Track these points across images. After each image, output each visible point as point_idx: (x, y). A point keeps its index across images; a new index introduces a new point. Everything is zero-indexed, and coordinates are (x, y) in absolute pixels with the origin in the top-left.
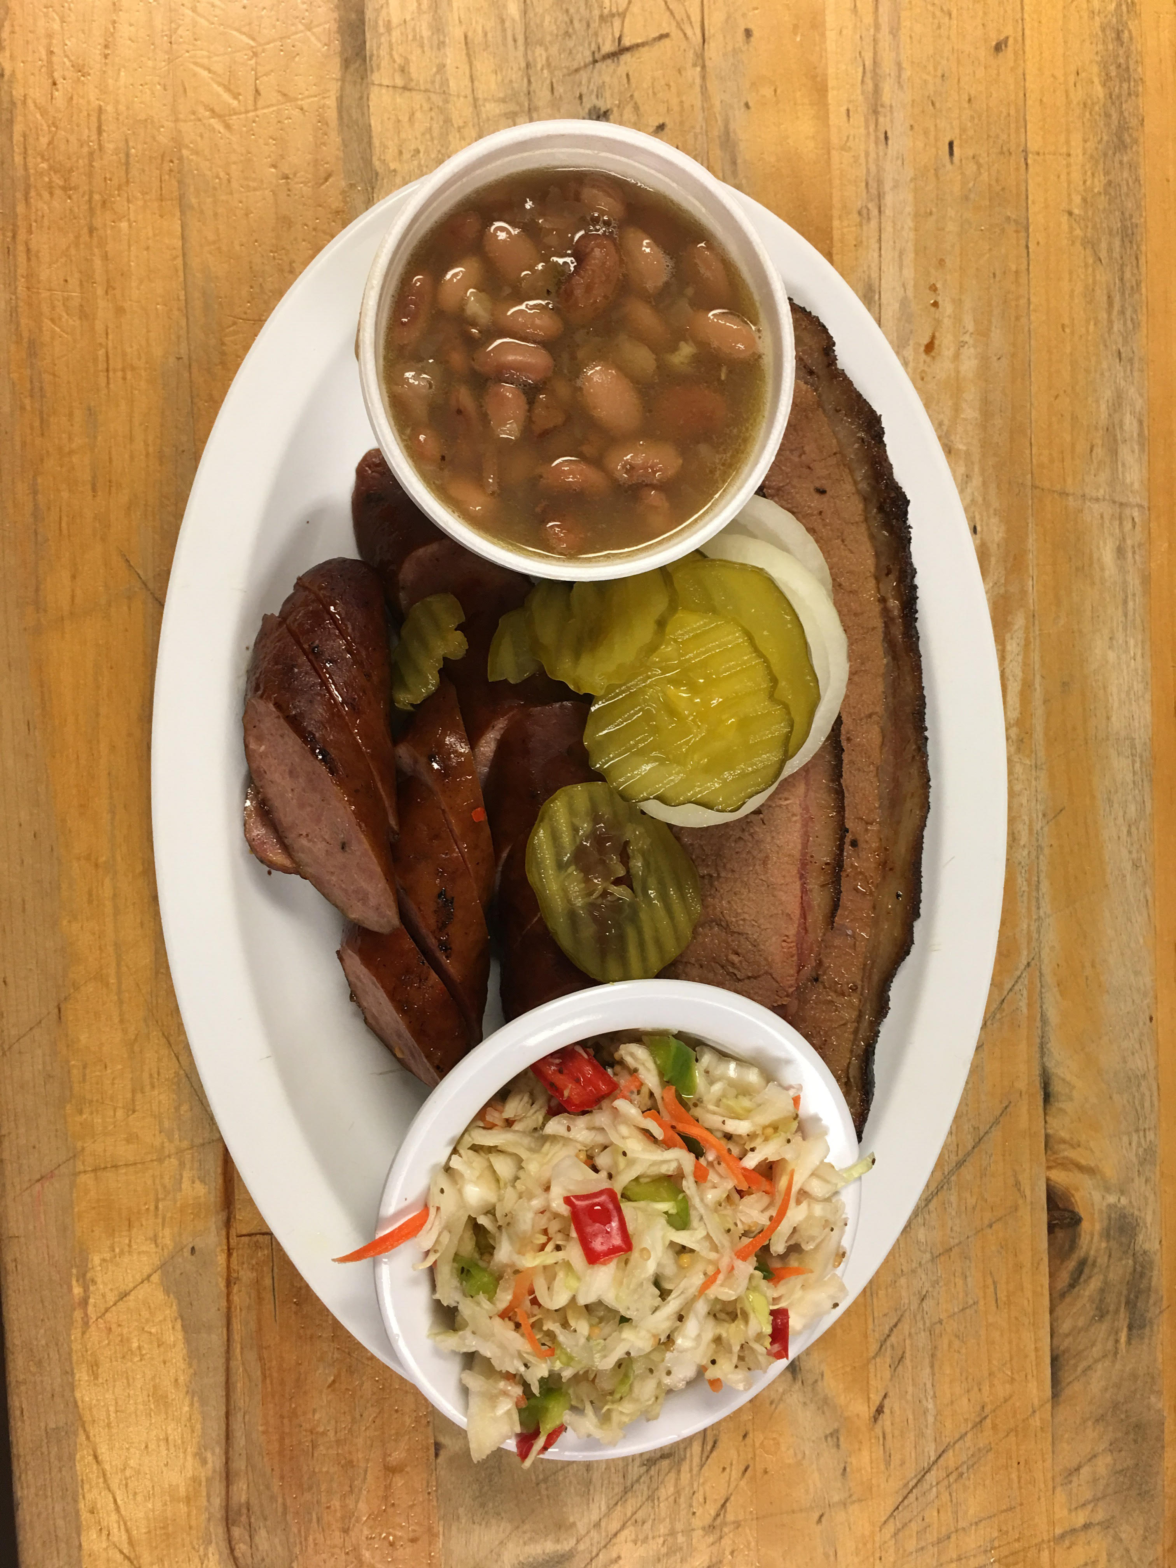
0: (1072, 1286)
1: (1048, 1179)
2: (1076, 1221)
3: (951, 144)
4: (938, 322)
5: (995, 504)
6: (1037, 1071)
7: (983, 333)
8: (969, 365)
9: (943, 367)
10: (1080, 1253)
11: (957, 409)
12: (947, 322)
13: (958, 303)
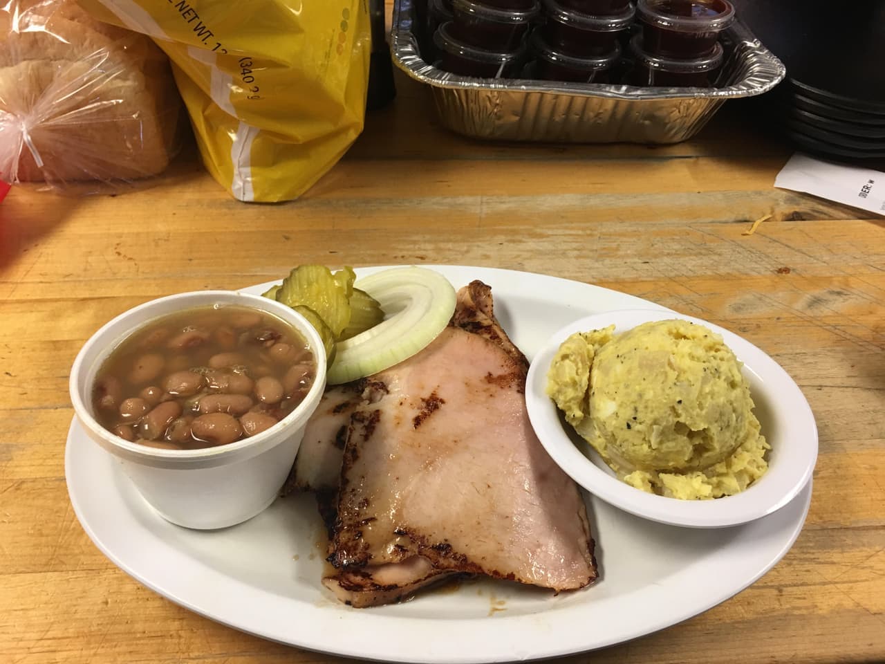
0: (825, 214)
1: (782, 221)
2: (796, 213)
3: (331, 252)
4: (410, 256)
5: (488, 238)
6: (735, 224)
7: (415, 242)
8: (429, 246)
9: (431, 254)
10: (810, 212)
11: (449, 250)
12: (410, 253)
13: (401, 250)
